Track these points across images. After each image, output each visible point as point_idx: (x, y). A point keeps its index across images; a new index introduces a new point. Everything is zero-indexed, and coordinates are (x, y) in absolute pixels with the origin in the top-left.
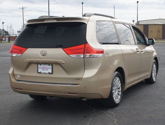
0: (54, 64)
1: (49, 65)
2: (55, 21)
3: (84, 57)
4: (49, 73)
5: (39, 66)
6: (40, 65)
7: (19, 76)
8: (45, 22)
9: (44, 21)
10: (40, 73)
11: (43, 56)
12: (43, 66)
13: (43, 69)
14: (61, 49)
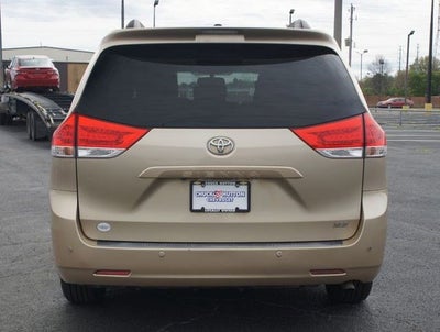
0: (256, 178)
1: (238, 184)
2: (240, 40)
3: (364, 157)
4: (238, 211)
5: (197, 188)
6: (203, 184)
7: (104, 228)
8: (199, 40)
9: (194, 38)
10: (202, 210)
11: (221, 153)
12: (210, 188)
13: (215, 196)
14: (287, 130)
